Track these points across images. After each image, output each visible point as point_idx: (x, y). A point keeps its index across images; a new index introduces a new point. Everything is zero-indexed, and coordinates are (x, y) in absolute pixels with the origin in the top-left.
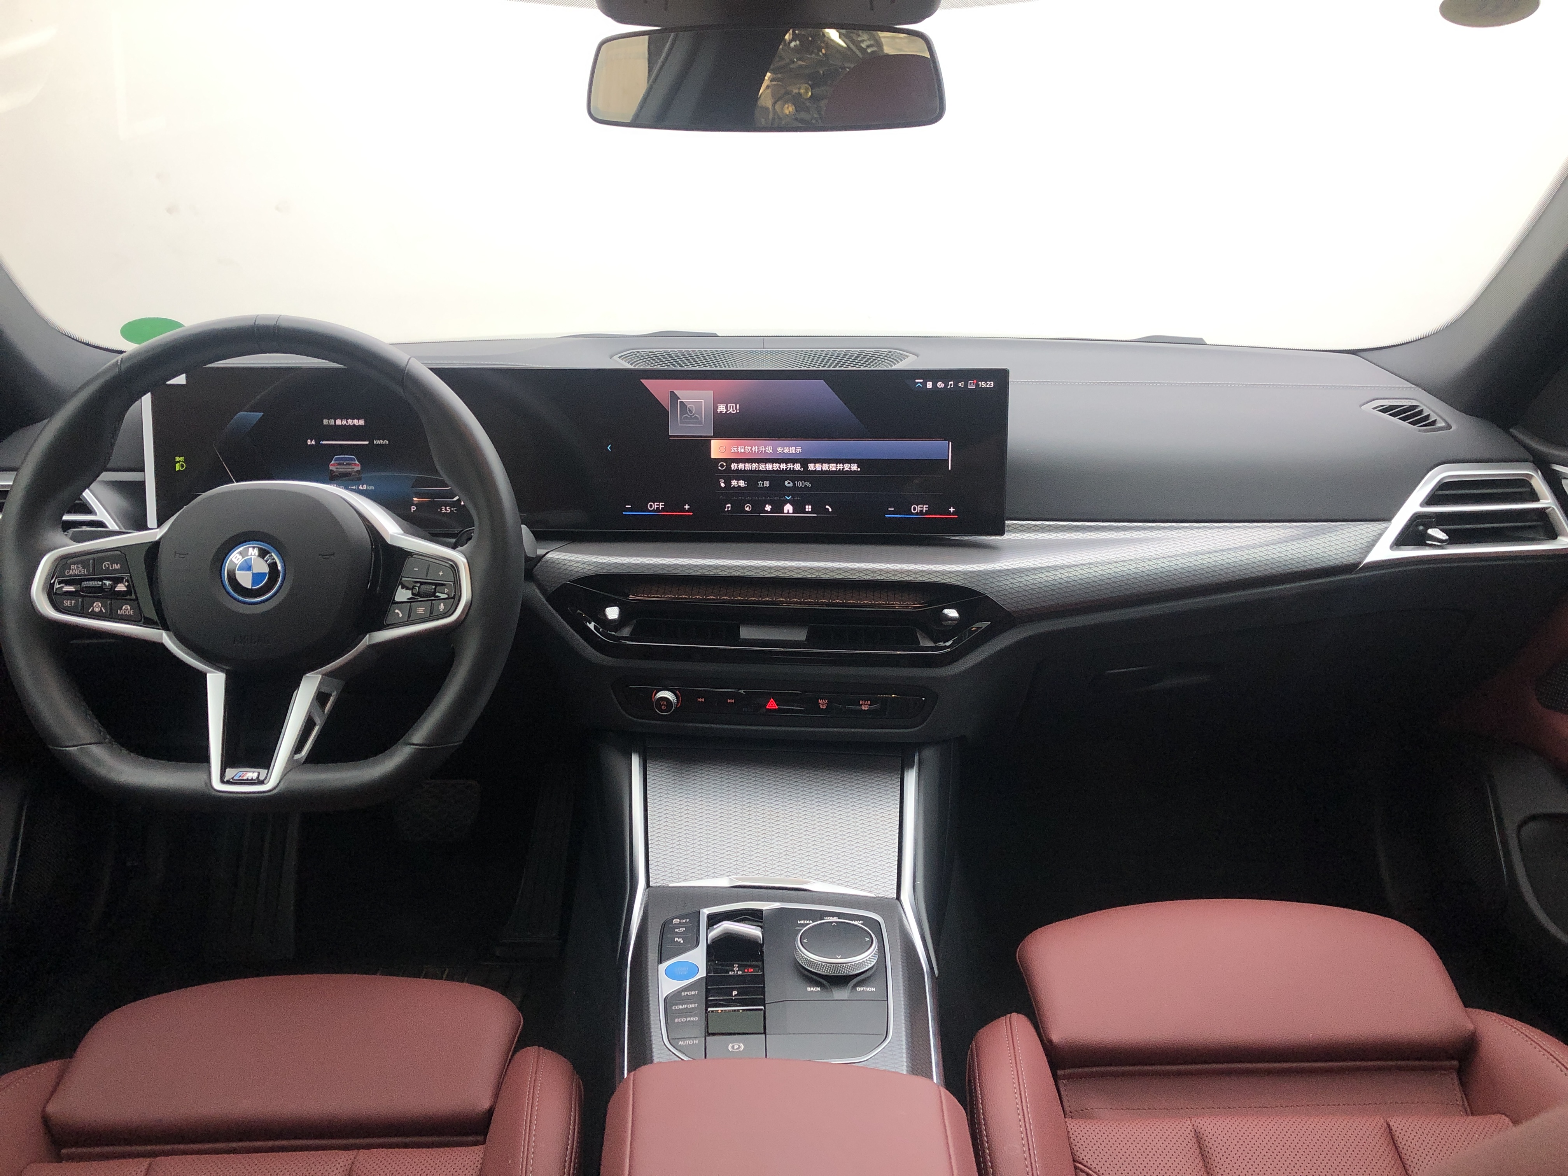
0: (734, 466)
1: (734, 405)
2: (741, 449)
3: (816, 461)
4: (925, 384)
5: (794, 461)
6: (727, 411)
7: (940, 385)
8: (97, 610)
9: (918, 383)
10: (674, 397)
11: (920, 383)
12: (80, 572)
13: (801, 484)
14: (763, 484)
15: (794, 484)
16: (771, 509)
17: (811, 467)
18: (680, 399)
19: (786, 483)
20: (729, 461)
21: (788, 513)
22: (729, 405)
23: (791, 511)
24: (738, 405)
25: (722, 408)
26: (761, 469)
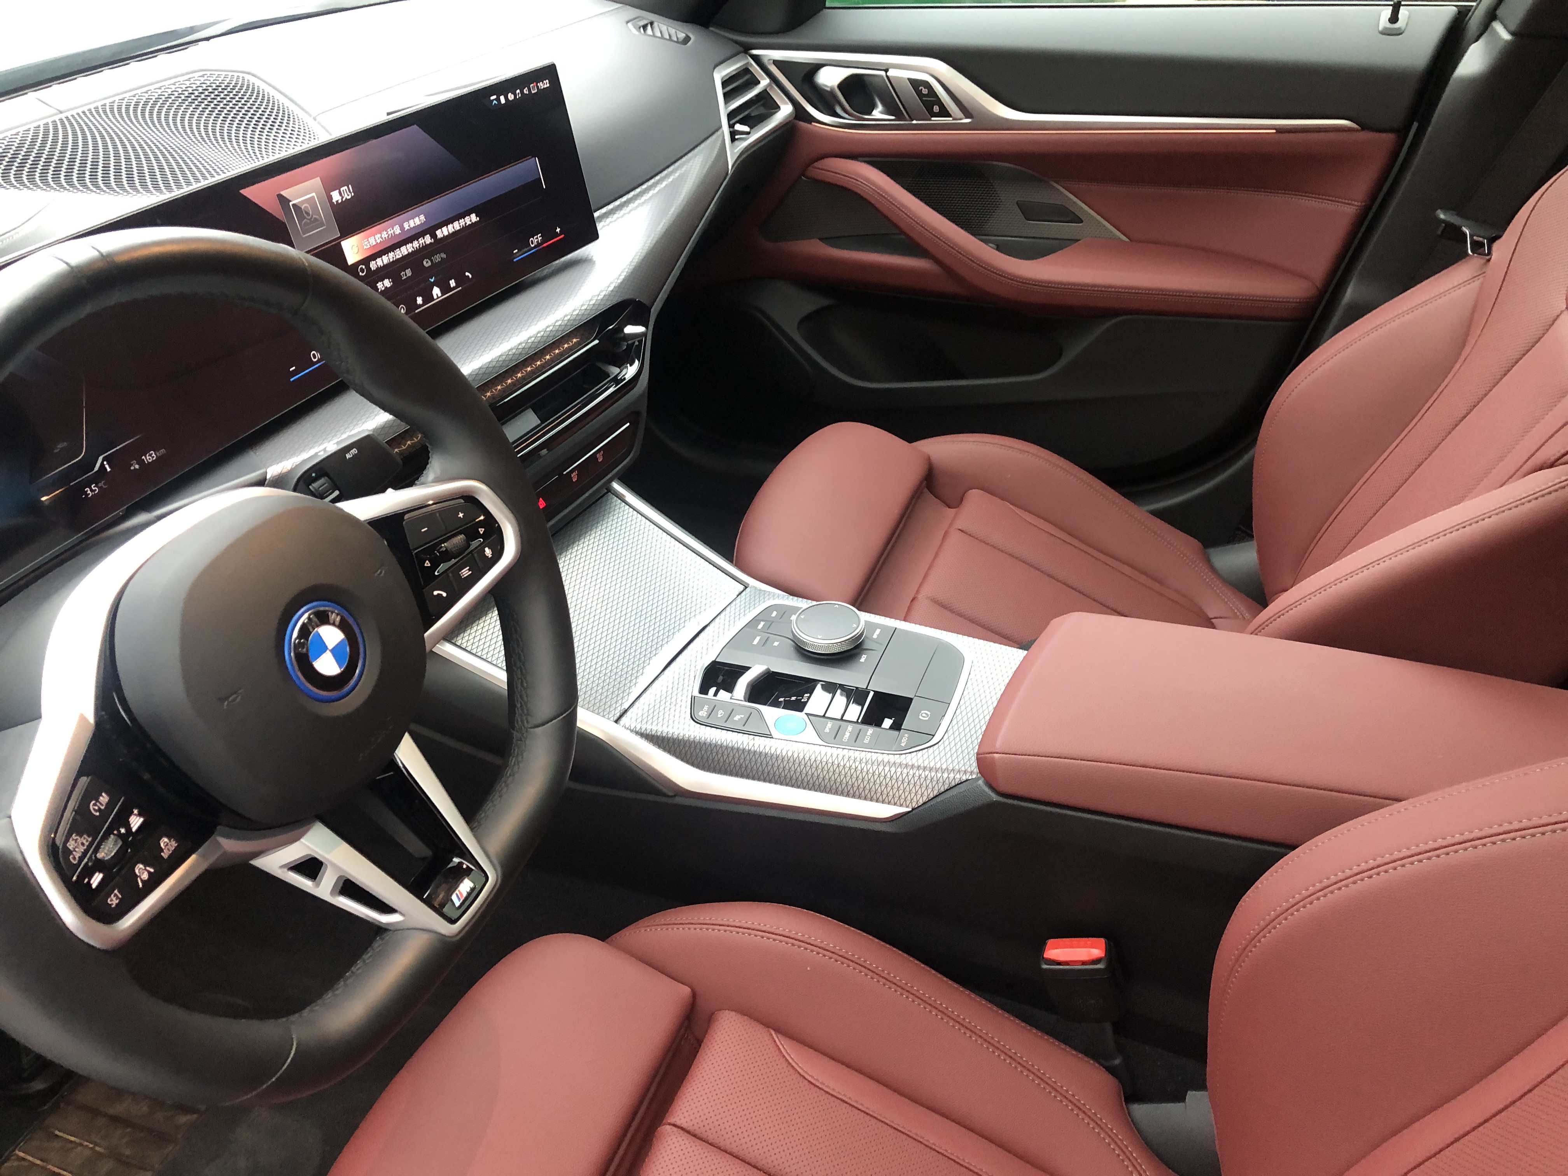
0: (373, 265)
1: (346, 187)
2: (372, 241)
3: (440, 226)
4: (498, 99)
5: (422, 234)
6: (343, 198)
7: (511, 97)
8: (145, 876)
9: (493, 100)
10: (283, 201)
11: (495, 99)
12: (83, 844)
13: (437, 258)
14: (406, 275)
15: (432, 261)
16: (423, 300)
17: (439, 234)
18: (290, 201)
19: (425, 263)
20: (366, 261)
21: (438, 297)
22: (342, 189)
23: (440, 295)
24: (350, 186)
25: (336, 196)
26: (398, 257)
